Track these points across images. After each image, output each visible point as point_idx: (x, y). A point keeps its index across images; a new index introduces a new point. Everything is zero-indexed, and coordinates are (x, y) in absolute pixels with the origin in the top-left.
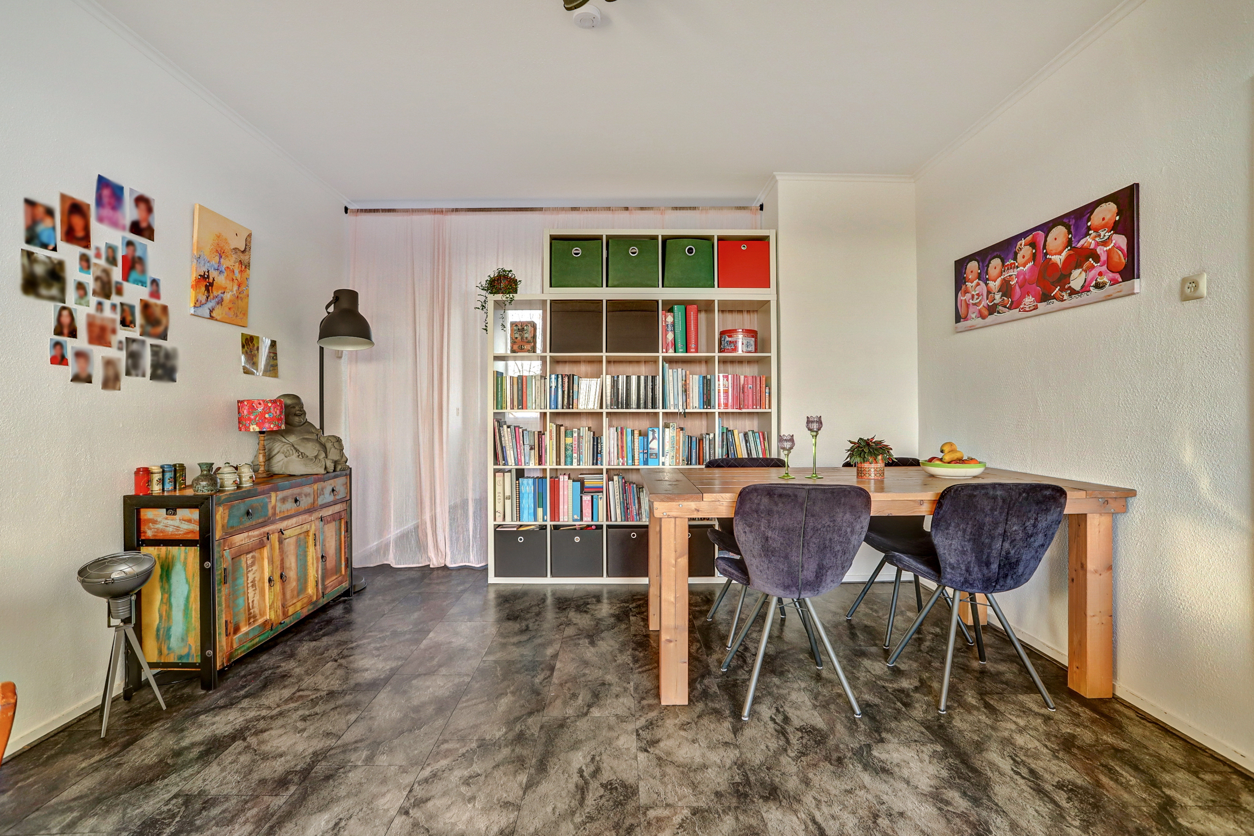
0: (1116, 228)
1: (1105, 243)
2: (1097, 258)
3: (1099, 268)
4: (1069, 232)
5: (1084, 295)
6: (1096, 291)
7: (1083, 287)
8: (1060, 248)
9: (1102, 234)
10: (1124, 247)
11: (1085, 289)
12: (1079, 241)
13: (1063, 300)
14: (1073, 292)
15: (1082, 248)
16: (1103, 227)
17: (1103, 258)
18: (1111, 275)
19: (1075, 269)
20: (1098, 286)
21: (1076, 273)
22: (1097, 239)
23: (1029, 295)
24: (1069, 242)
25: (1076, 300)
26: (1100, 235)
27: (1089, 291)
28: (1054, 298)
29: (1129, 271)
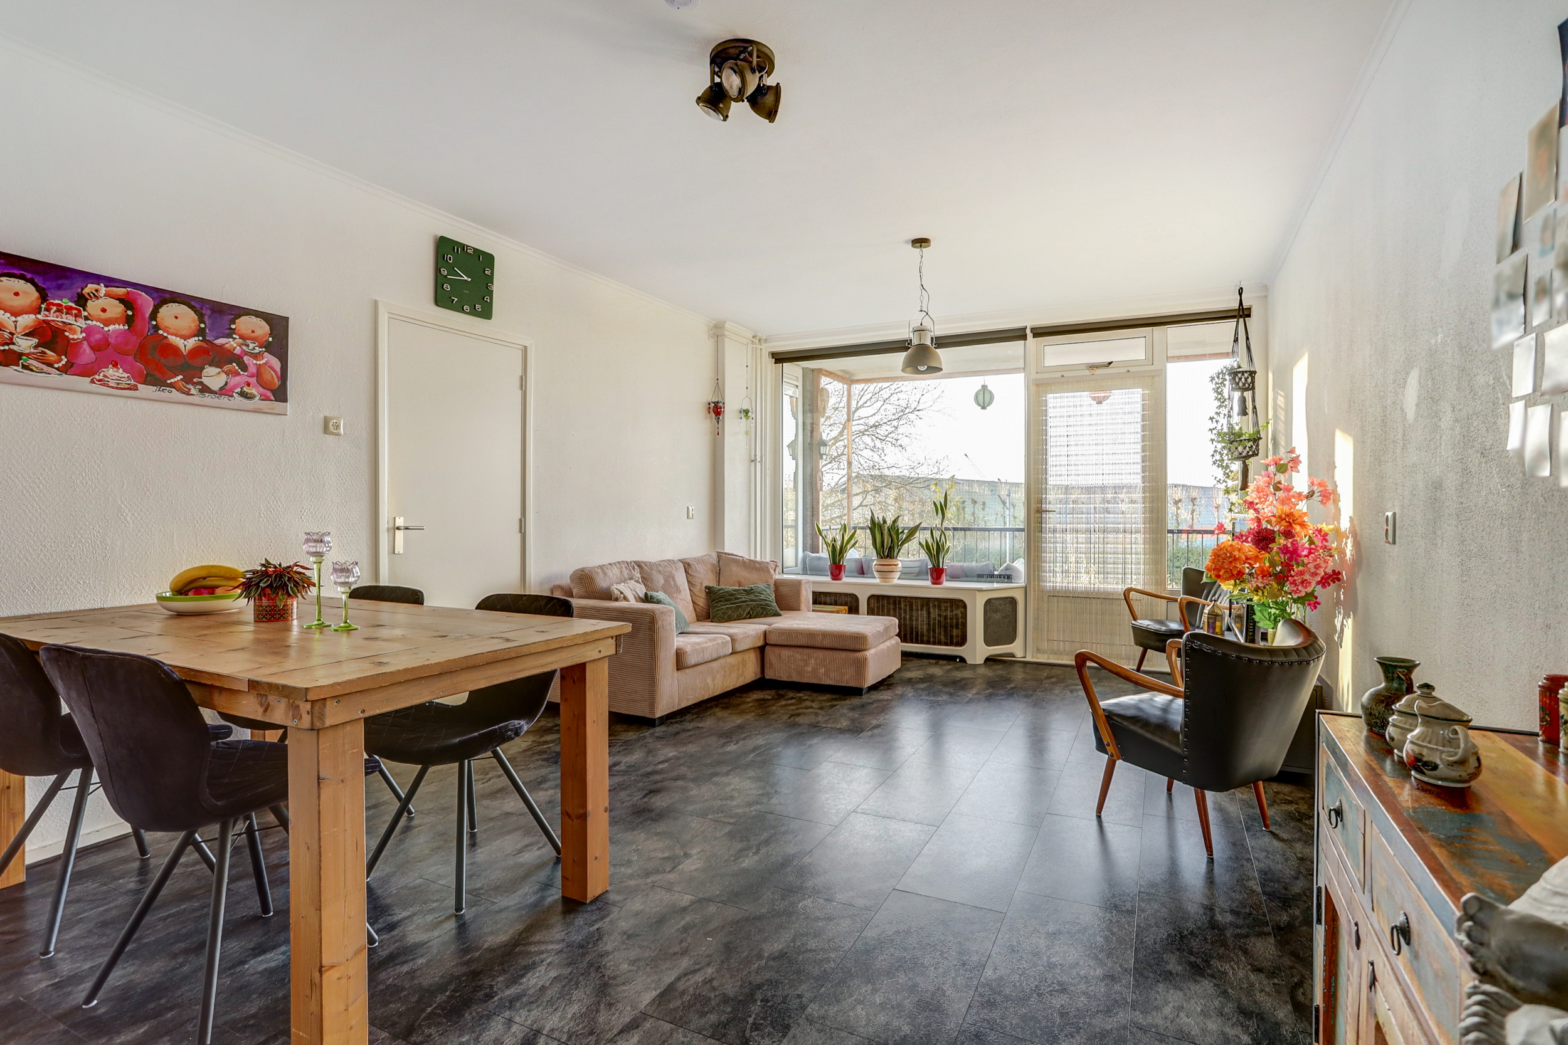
0: (268, 347)
1: (256, 356)
2: (244, 368)
3: (243, 377)
4: (201, 321)
5: (224, 400)
6: (242, 399)
7: (221, 389)
8: (185, 332)
9: (251, 346)
10: (278, 369)
11: (224, 391)
12: (217, 338)
13: (188, 394)
14: (205, 390)
15: (222, 346)
16: (254, 340)
17: (252, 370)
18: (261, 390)
19: (210, 365)
20: (243, 394)
21: (210, 370)
22: (244, 348)
23: (115, 365)
24: (200, 332)
25: (208, 399)
26: (248, 346)
27: (232, 396)
28: (171, 385)
29: (280, 394)
